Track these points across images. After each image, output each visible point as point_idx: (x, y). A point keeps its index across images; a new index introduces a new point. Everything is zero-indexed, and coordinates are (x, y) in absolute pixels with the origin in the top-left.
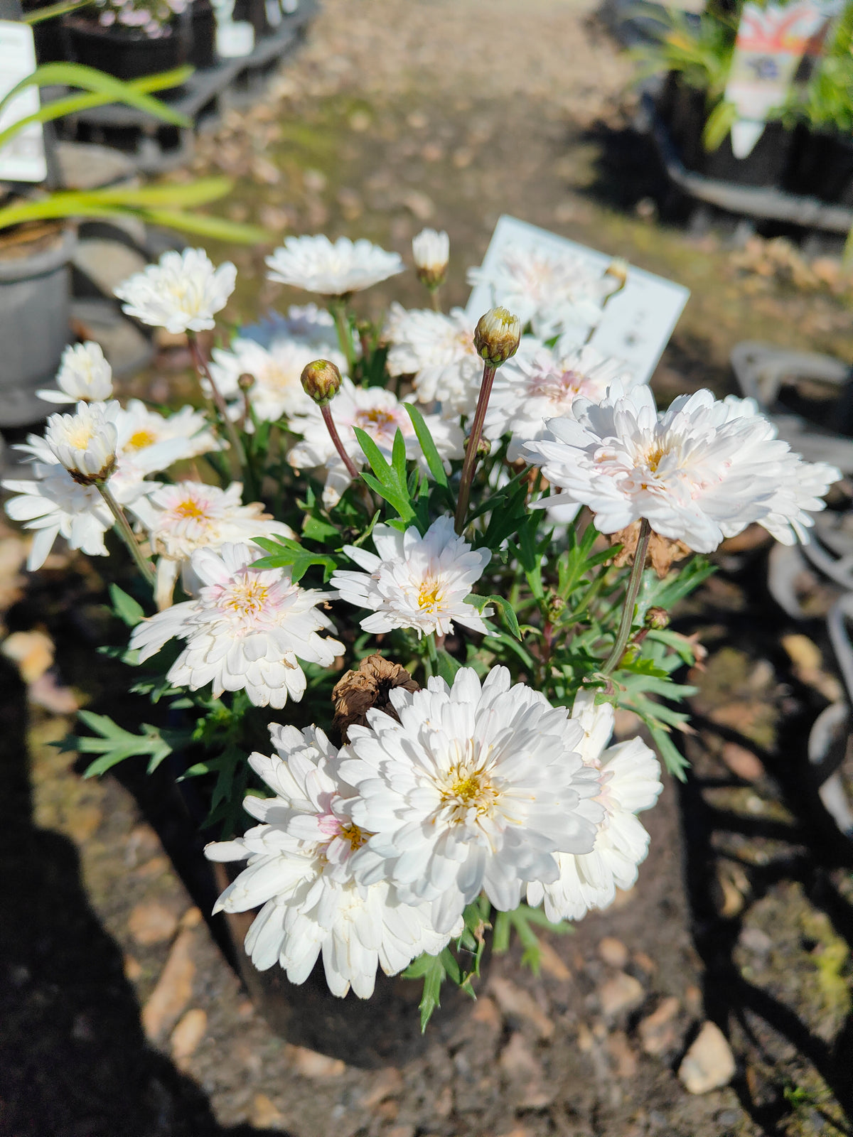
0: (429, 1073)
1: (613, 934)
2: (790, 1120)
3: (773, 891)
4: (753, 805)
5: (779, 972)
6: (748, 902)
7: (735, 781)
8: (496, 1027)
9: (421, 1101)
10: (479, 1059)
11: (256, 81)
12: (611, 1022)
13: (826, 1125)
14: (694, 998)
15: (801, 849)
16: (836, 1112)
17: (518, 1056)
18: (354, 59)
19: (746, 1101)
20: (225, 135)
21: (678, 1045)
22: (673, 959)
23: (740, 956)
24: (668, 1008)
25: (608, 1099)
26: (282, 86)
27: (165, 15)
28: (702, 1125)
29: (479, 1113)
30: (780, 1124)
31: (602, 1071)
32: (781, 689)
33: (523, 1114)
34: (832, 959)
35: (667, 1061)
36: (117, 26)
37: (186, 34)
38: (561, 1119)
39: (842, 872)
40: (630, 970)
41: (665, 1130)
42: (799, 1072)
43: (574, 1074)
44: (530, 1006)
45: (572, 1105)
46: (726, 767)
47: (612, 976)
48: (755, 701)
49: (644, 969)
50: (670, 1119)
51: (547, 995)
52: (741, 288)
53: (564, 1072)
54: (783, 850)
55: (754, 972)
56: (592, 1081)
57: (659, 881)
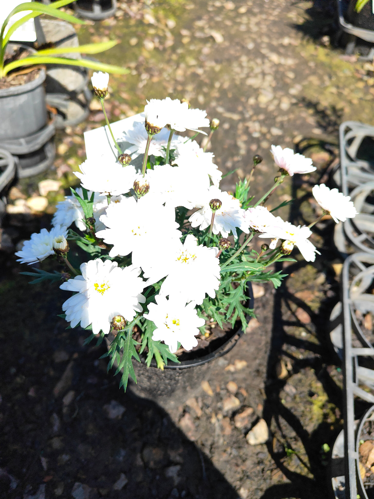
1: (234, 380)
2: (286, 459)
3: (302, 371)
4: (303, 334)
5: (297, 403)
6: (290, 374)
7: (298, 324)
8: (181, 410)
12: (225, 414)
13: (300, 463)
14: (260, 408)
15: (318, 356)
16: (306, 459)
17: (186, 421)
19: (270, 450)
21: (249, 426)
22: (256, 392)
23: (282, 395)
24: (249, 411)
25: (218, 442)
28: (252, 456)
30: (282, 460)
31: (218, 431)
32: (328, 286)
34: (321, 401)
35: (243, 431)
39: (334, 367)
40: (237, 395)
41: (237, 456)
42: (294, 442)
43: (207, 431)
44: (195, 404)
45: (204, 442)
46: (296, 317)
47: (230, 396)
48: (316, 289)
49: (243, 395)
50: (239, 453)
51: (202, 400)
52: (366, 82)
53: (203, 430)
54: (310, 355)
55: (286, 402)
56: (213, 434)
57: (257, 361)
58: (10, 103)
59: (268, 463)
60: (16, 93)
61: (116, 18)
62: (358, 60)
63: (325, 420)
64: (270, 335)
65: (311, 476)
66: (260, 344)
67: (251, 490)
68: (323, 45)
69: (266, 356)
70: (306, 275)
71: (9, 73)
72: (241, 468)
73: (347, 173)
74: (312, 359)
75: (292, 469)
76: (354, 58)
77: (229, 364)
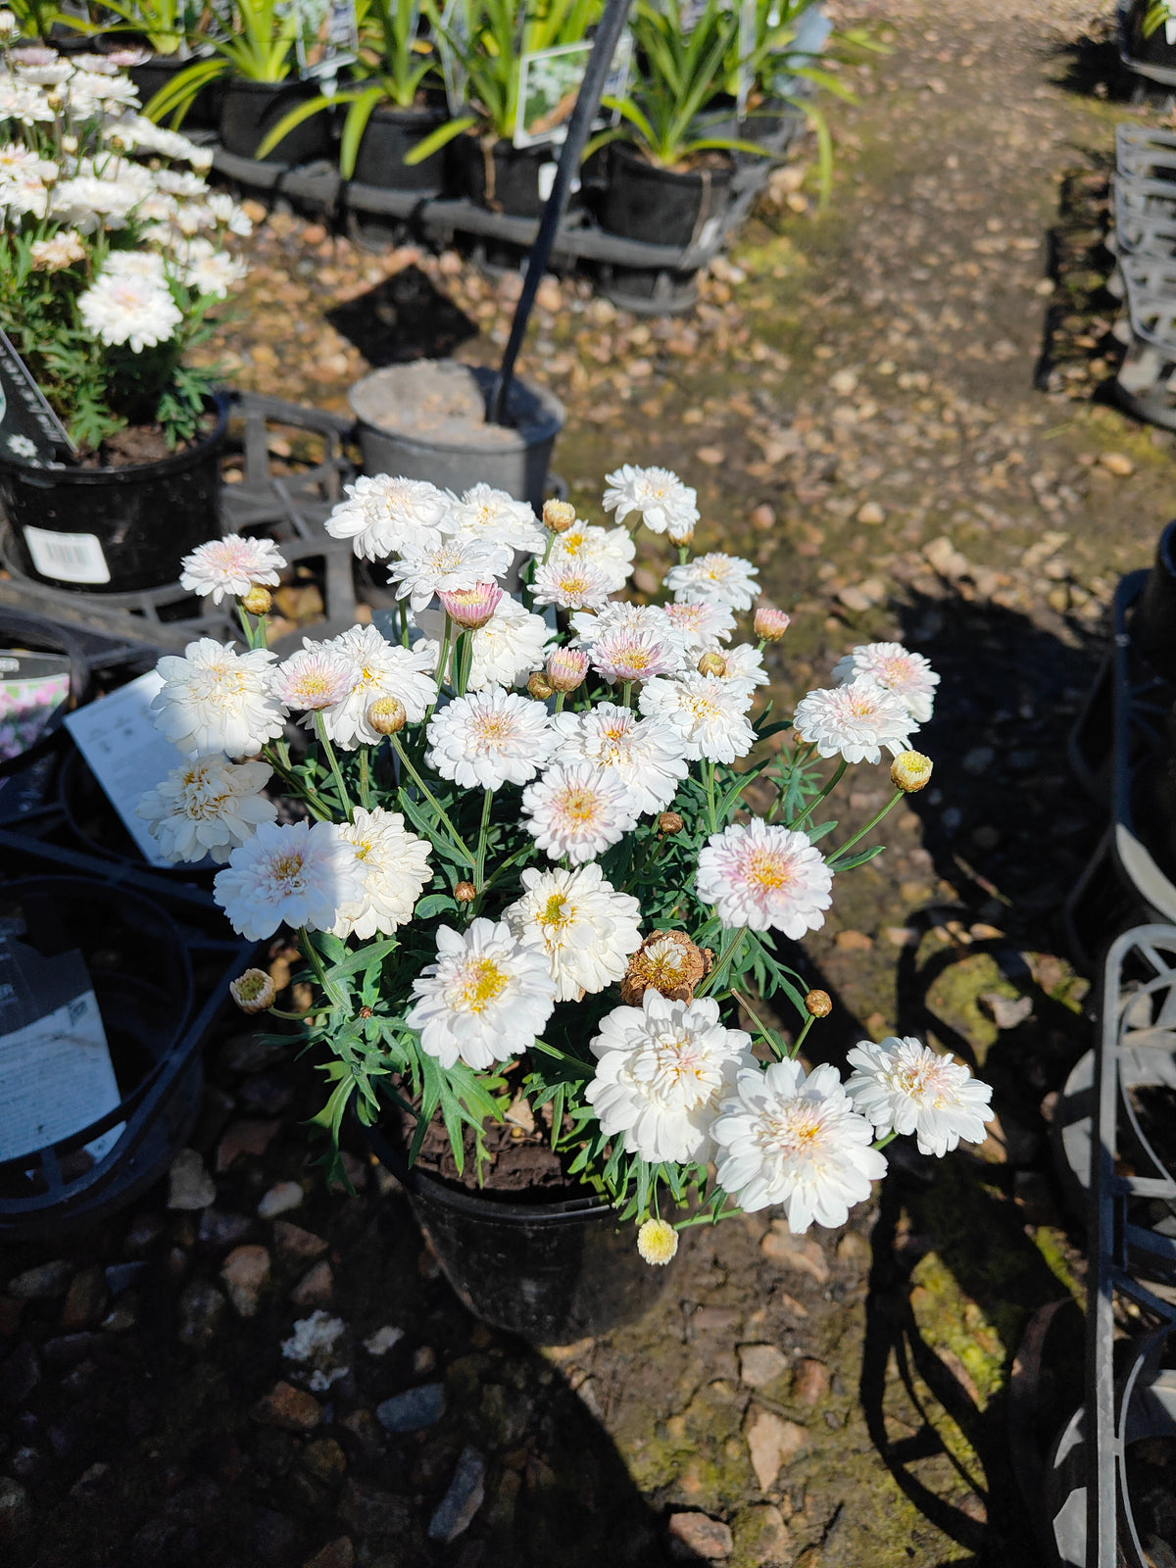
62: (1150, 114)
68: (1097, 97)
76: (1143, 111)
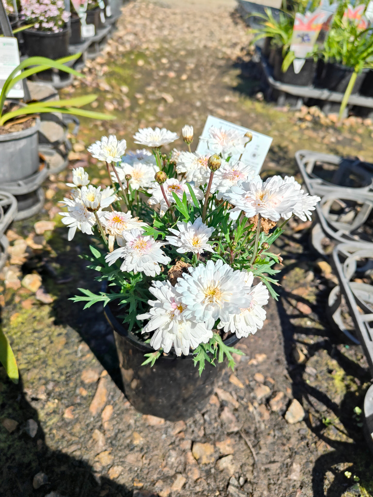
0: (195, 422)
1: (259, 372)
2: (325, 431)
3: (317, 353)
4: (309, 324)
5: (320, 381)
6: (307, 358)
7: (302, 315)
8: (218, 405)
9: (193, 431)
10: (213, 417)
11: (97, 47)
12: (260, 402)
13: (338, 432)
14: (289, 392)
15: (327, 338)
16: (342, 427)
17: (227, 414)
18: (136, 34)
19: (309, 425)
20: (86, 70)
21: (284, 408)
22: (282, 379)
23: (305, 376)
24: (280, 395)
25: (260, 427)
26: (107, 49)
27: (60, 23)
28: (294, 434)
29: (214, 435)
30: (322, 432)
31: (258, 418)
32: (318, 281)
33: (229, 434)
34: (340, 375)
35: (280, 413)
36: (40, 28)
37: (69, 30)
38: (243, 435)
39: (342, 345)
40: (265, 383)
41: (281, 437)
42: (328, 414)
43: (247, 420)
44: (230, 397)
45: (247, 430)
46: (299, 310)
47: (259, 386)
48: (308, 286)
49: (271, 383)
50: (282, 433)
51: (236, 394)
52: (300, 126)
53: (244, 419)
54: (320, 339)
55: (311, 382)
56: (254, 422)
57: (275, 353)
58: (12, 148)
59: (310, 437)
60: (18, 137)
61: (73, 86)
63: (349, 390)
64: (280, 328)
65: (351, 441)
66: (273, 337)
67: (302, 463)
69: (282, 347)
70: (296, 275)
71: (6, 123)
72: (288, 447)
73: (312, 187)
74: (322, 342)
75: (333, 438)
77: (251, 359)
